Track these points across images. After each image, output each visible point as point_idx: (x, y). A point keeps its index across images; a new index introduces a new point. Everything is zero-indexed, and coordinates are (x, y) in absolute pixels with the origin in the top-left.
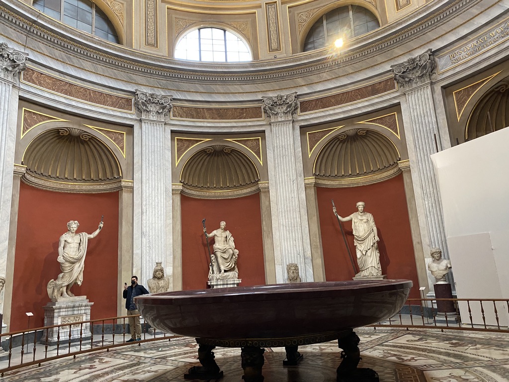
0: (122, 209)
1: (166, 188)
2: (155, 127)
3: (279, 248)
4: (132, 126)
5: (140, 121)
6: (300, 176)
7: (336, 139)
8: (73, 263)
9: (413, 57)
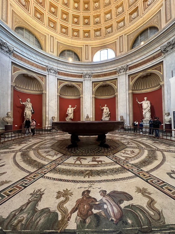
1: (90, 97)
2: (88, 81)
4: (82, 82)
5: (84, 80)
6: (127, 91)
7: (140, 77)
8: (70, 114)
9: (170, 41)
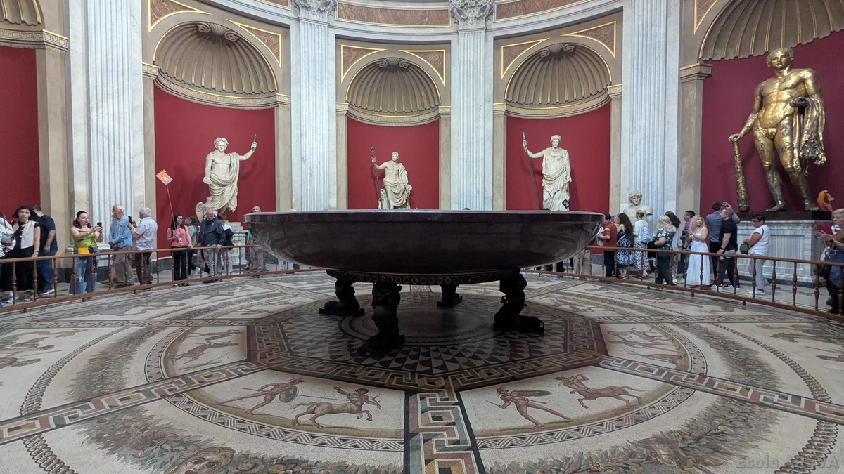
0: (278, 129)
1: (328, 107)
2: (317, 30)
3: (456, 186)
4: (288, 27)
5: (298, 20)
6: (489, 101)
7: (536, 56)
8: (223, 186)
